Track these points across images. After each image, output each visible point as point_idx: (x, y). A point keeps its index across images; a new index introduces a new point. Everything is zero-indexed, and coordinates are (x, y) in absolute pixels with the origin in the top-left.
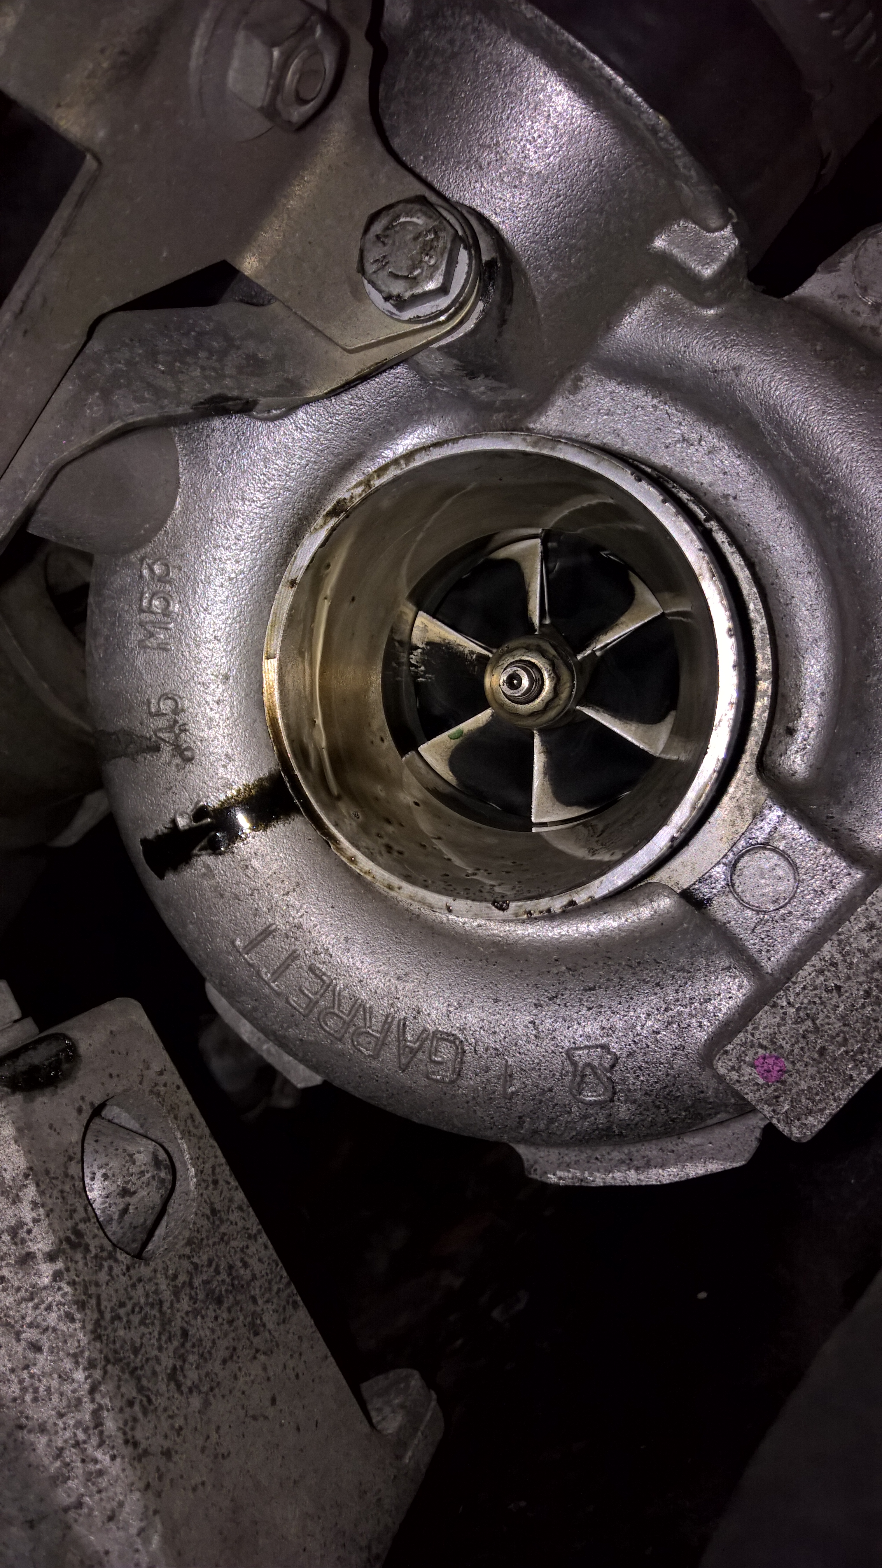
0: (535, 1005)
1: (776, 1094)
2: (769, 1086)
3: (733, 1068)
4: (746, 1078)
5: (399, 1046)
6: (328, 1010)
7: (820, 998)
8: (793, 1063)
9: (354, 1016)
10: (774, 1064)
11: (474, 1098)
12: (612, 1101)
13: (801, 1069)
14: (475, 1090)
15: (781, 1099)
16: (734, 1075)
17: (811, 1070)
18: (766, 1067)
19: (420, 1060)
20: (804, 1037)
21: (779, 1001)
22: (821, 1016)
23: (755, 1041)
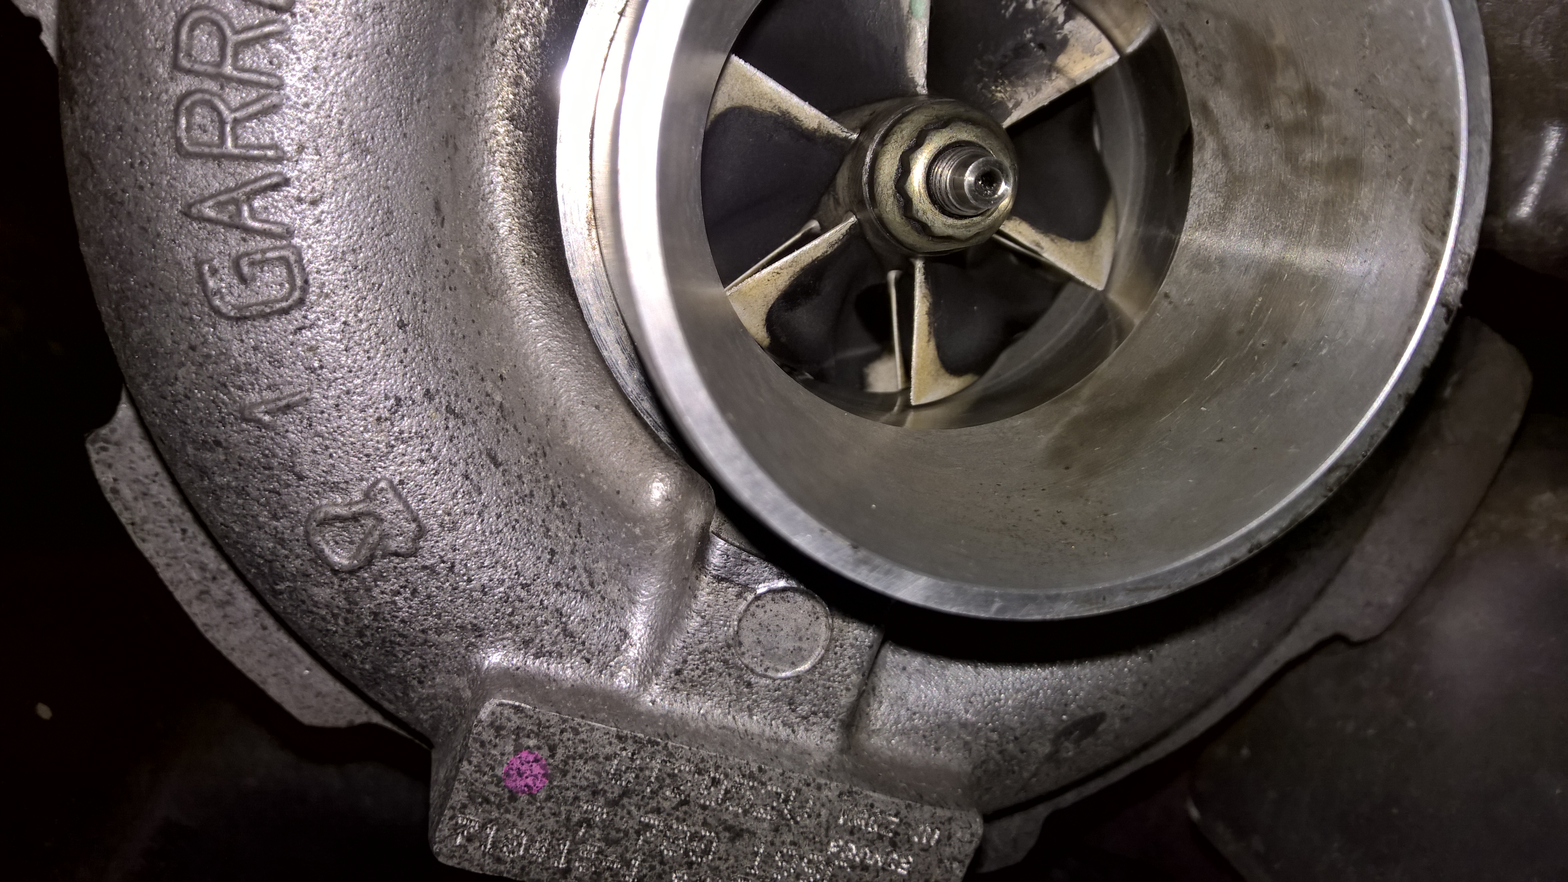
0: (428, 391)
1: (493, 799)
2: (497, 785)
3: (499, 729)
4: (494, 752)
5: (229, 190)
6: (224, 24)
7: (661, 788)
8: (549, 798)
9: (241, 82)
10: (536, 776)
11: (208, 356)
12: (335, 572)
13: (546, 811)
14: (226, 355)
15: (486, 807)
16: (488, 735)
17: (551, 823)
18: (523, 768)
19: (225, 242)
20: (595, 793)
21: (630, 741)
22: (635, 799)
23: (557, 738)
